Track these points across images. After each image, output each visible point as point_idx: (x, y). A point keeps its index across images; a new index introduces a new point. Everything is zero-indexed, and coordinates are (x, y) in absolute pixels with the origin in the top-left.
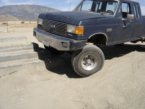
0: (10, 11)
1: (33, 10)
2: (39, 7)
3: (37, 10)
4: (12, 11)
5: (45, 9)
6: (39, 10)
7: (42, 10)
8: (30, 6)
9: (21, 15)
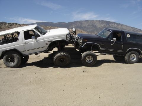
0: (81, 26)
1: (102, 26)
2: (108, 23)
3: (106, 26)
4: (83, 26)
5: (113, 24)
6: (108, 26)
7: (110, 25)
8: (100, 21)
9: (91, 30)
